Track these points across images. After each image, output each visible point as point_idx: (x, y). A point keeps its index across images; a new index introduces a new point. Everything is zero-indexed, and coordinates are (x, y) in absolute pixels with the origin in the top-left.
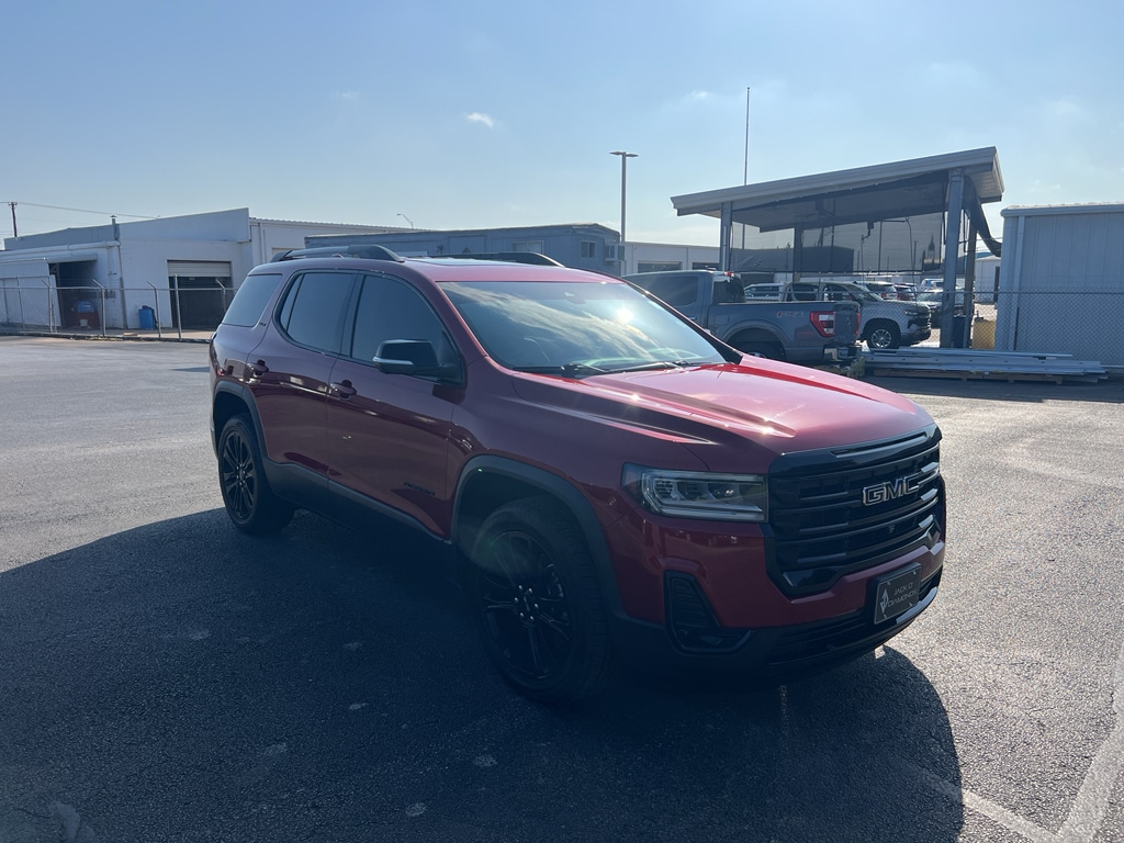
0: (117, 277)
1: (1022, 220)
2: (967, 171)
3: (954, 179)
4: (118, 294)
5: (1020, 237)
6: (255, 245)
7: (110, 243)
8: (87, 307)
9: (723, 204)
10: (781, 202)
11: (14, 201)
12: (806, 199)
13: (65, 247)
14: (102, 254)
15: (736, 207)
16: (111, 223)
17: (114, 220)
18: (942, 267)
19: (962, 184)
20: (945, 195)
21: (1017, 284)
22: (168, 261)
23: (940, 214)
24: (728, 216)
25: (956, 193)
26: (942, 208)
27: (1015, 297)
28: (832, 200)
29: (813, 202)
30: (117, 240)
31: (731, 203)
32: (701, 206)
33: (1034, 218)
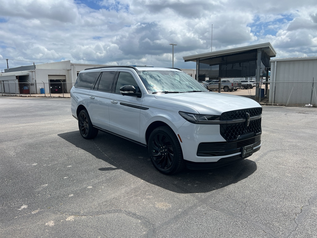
0: (34, 80)
1: (276, 62)
2: (262, 49)
3: (259, 51)
4: (35, 84)
5: (275, 67)
6: (72, 71)
7: (33, 70)
8: (26, 88)
9: (197, 58)
10: (213, 58)
11: (8, 59)
12: (219, 57)
13: (20, 72)
14: (30, 73)
15: (200, 59)
16: (33, 65)
17: (34, 64)
18: (256, 76)
19: (261, 53)
20: (256, 56)
21: (275, 80)
22: (48, 75)
23: (255, 61)
24: (198, 62)
25: (259, 55)
26: (256, 59)
27: (274, 83)
28: (226, 57)
29: (221, 58)
30: (35, 69)
31: (199, 58)
32: (191, 59)
33: (279, 62)
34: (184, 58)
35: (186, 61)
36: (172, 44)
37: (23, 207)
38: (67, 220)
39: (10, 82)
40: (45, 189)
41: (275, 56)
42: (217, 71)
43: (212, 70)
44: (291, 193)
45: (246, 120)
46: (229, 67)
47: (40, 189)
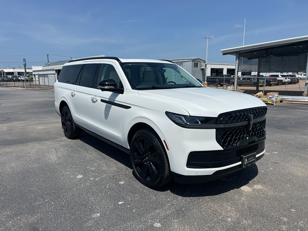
9: (236, 52)
10: (255, 51)
24: (238, 55)
31: (239, 51)
32: (230, 53)
35: (224, 54)
45: (248, 122)
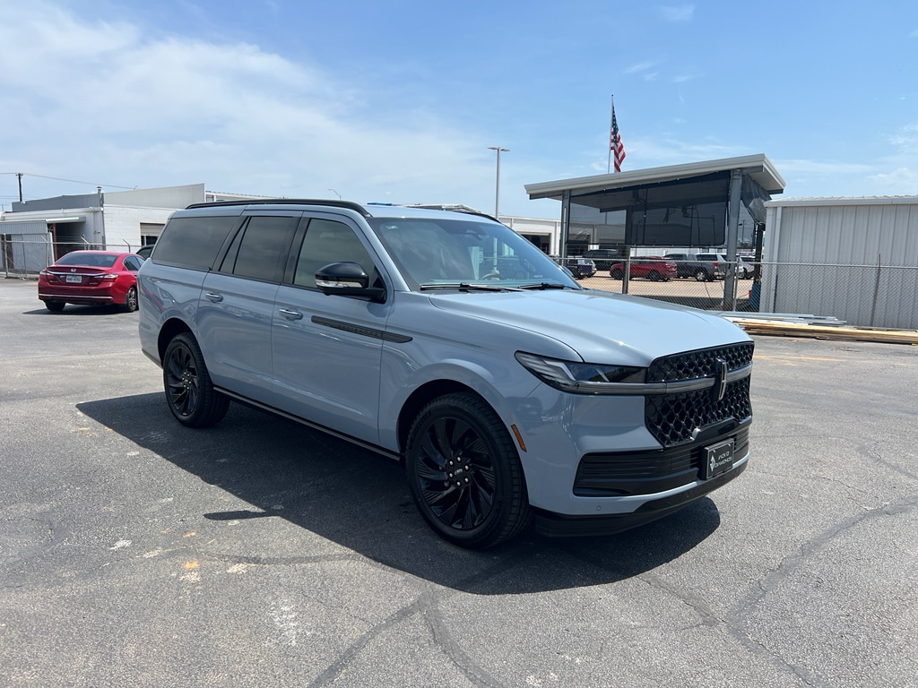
0: (100, 236)
1: (779, 210)
2: (745, 171)
3: (735, 177)
4: (101, 248)
5: (778, 223)
7: (96, 209)
9: (564, 191)
10: (608, 191)
12: (625, 189)
13: (61, 211)
14: (90, 217)
15: (573, 194)
16: (96, 192)
17: (99, 190)
18: (726, 243)
19: (741, 181)
20: (727, 189)
21: (775, 257)
22: (141, 224)
23: (725, 203)
24: (567, 201)
25: (736, 187)
26: (727, 199)
27: (775, 267)
28: (645, 190)
29: (631, 192)
30: (102, 206)
31: (570, 190)
32: (548, 193)
33: (789, 210)
34: (528, 188)
35: (532, 197)
36: (497, 147)
37: (120, 544)
38: (229, 571)
39: (26, 240)
40: (166, 508)
41: (781, 191)
42: (621, 226)
43: (608, 223)
44: (764, 531)
46: (655, 216)
47: (155, 508)
